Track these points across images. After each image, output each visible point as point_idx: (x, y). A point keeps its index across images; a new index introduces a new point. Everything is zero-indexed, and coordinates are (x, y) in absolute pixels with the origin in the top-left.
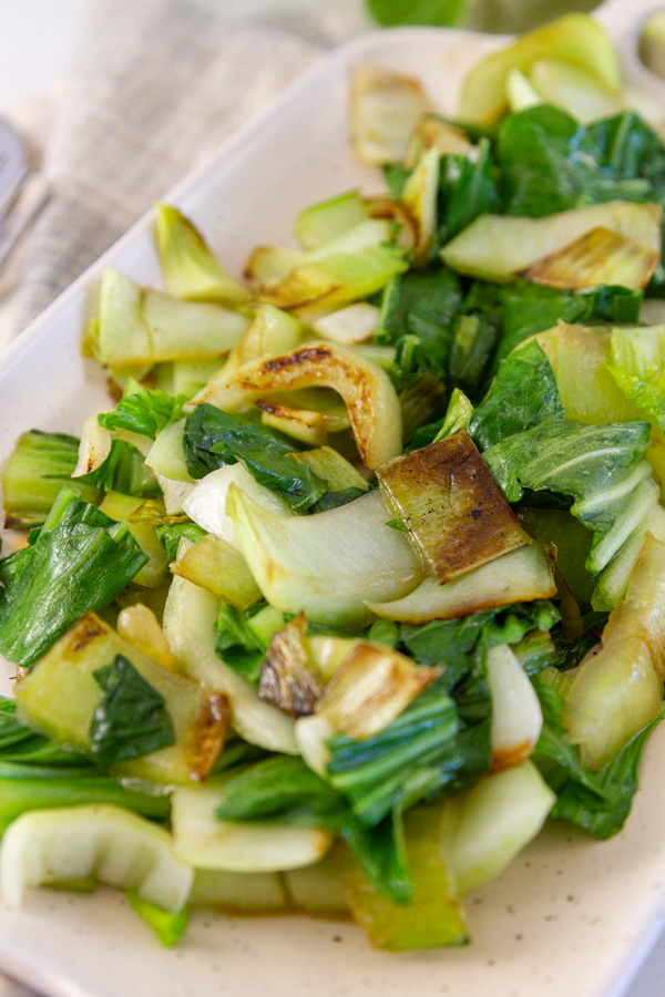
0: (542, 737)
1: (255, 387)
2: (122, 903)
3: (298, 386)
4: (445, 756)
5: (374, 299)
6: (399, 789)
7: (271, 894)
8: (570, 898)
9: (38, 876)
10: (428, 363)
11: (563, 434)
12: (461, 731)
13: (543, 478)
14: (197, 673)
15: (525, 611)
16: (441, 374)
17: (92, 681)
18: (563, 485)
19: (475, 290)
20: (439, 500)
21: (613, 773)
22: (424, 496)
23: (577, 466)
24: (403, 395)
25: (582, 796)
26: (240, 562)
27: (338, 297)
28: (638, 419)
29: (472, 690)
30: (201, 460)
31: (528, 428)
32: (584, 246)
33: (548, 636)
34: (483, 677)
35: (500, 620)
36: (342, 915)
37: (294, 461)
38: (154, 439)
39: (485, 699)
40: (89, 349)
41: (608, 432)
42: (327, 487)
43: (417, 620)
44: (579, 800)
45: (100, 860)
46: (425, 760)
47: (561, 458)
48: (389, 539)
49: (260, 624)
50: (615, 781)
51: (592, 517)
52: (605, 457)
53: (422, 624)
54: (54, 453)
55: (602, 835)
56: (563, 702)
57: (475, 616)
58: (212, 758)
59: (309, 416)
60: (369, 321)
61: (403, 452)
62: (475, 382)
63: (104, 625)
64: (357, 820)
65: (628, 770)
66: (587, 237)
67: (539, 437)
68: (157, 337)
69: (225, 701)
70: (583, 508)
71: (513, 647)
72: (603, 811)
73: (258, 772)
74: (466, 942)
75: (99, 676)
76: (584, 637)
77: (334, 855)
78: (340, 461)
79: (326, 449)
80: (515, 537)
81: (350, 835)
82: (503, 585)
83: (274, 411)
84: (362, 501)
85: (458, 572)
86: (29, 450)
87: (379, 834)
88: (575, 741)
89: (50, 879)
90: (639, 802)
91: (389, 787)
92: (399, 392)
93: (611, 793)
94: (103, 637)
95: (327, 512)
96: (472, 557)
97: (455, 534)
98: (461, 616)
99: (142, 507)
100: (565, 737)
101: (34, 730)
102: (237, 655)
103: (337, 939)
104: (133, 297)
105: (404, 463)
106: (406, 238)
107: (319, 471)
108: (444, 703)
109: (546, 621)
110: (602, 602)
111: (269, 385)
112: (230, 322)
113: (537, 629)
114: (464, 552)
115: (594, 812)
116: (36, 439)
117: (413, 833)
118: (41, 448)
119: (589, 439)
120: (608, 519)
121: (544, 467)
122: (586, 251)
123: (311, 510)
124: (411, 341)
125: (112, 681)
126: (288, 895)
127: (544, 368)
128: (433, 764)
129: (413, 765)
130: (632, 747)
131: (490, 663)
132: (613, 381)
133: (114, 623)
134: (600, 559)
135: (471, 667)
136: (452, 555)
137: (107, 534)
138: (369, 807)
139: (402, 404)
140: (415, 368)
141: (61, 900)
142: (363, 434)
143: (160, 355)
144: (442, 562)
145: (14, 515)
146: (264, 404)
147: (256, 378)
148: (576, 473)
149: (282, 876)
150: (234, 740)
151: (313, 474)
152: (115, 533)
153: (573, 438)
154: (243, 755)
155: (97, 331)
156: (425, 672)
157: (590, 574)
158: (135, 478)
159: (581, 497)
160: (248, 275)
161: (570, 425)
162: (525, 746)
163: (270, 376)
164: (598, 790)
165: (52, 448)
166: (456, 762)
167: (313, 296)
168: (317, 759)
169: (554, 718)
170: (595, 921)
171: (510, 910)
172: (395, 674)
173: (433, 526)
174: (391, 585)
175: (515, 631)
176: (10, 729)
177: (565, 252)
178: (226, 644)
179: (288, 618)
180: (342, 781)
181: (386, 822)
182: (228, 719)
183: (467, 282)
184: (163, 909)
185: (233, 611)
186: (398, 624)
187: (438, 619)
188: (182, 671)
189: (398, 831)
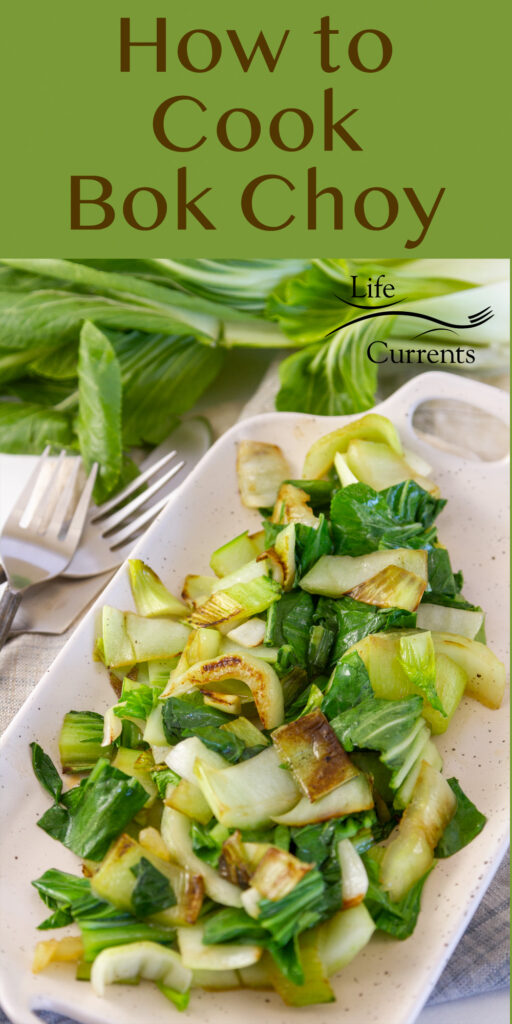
0: (369, 888)
1: (199, 681)
2: (155, 989)
3: (222, 679)
4: (319, 904)
5: (262, 616)
6: (296, 925)
7: (233, 980)
8: (386, 973)
9: (111, 978)
10: (296, 660)
11: (374, 709)
12: (326, 889)
13: (365, 740)
14: (183, 863)
15: (357, 817)
16: (304, 665)
17: (130, 874)
18: (375, 745)
19: (320, 603)
20: (306, 751)
21: (407, 902)
22: (299, 749)
23: (381, 732)
24: (283, 680)
25: (391, 917)
26: (201, 795)
27: (241, 616)
28: (416, 695)
29: (331, 866)
30: (173, 734)
31: (355, 706)
32: (383, 578)
33: (369, 831)
34: (336, 857)
35: (344, 824)
36: (269, 988)
37: (225, 731)
38: (146, 720)
39: (338, 871)
40: (99, 656)
41: (399, 708)
42: (245, 745)
43: (299, 824)
44: (390, 920)
45: (142, 968)
46: (308, 907)
47: (374, 726)
48: (281, 775)
49: (217, 835)
50: (408, 907)
51: (391, 762)
52: (398, 724)
53: (302, 827)
54: (85, 725)
55: (402, 937)
56: (379, 867)
57: (331, 822)
58: (197, 911)
59: (230, 698)
60: (259, 631)
61: (285, 723)
62: (323, 666)
63: (133, 841)
64: (276, 943)
65: (415, 901)
66: (385, 572)
67: (361, 712)
68: (137, 646)
69: (200, 880)
70: (386, 757)
71: (351, 839)
72: (403, 924)
73: (221, 916)
74: (333, 1000)
75: (134, 870)
76: (391, 821)
77: (264, 959)
78: (250, 726)
79: (242, 719)
80: (350, 772)
81: (272, 950)
82: (345, 802)
83: (210, 695)
84: (264, 753)
85: (320, 796)
86: (71, 725)
87: (288, 950)
88: (386, 889)
89: (117, 979)
90: (421, 918)
91: (290, 925)
92: (280, 679)
93: (406, 915)
94: (132, 847)
95: (246, 762)
96: (327, 786)
97: (316, 772)
98: (323, 822)
99: (139, 758)
100: (381, 887)
101: (101, 900)
102: (203, 852)
103: (267, 1001)
104: (120, 620)
105: (287, 730)
106: (278, 575)
107: (239, 735)
108: (317, 875)
109: (368, 823)
110: (399, 805)
111: (207, 680)
112: (178, 631)
113: (364, 829)
114: (323, 783)
115: (397, 925)
116: (74, 717)
117: (303, 946)
118: (77, 722)
119: (389, 714)
120: (399, 762)
121: (364, 732)
122: (384, 581)
123: (237, 762)
124: (287, 648)
125: (141, 872)
126: (240, 979)
127: (361, 669)
128: (313, 909)
129: (302, 911)
130: (417, 888)
131: (340, 851)
132: (401, 669)
133: (137, 838)
134: (397, 782)
135: (330, 853)
136: (316, 785)
137: (126, 784)
138: (281, 936)
139: (283, 685)
140: (289, 665)
141: (123, 989)
142: (263, 710)
143: (140, 658)
144: (311, 789)
145: (68, 765)
146: (205, 691)
147: (199, 677)
148: (382, 736)
149: (237, 972)
150: (207, 899)
151: (237, 738)
152: (131, 783)
153: (380, 713)
154: (212, 907)
155: (102, 646)
156: (306, 866)
157: (391, 790)
158: (133, 738)
159: (385, 751)
160: (184, 595)
161: (379, 701)
162: (360, 896)
163: (207, 673)
164: (400, 914)
165: (83, 722)
166: (325, 908)
167: (225, 615)
168: (253, 911)
169: (374, 878)
170: (399, 986)
171: (356, 980)
172: (290, 865)
173: (305, 767)
174: (284, 804)
175: (352, 830)
176: (88, 900)
177: (373, 581)
178: (198, 847)
179: (231, 831)
180: (266, 924)
181: (291, 943)
182: (203, 888)
183: (316, 598)
184: (177, 992)
185: (200, 826)
186: (289, 828)
187: (311, 824)
188: (175, 862)
189: (297, 948)
